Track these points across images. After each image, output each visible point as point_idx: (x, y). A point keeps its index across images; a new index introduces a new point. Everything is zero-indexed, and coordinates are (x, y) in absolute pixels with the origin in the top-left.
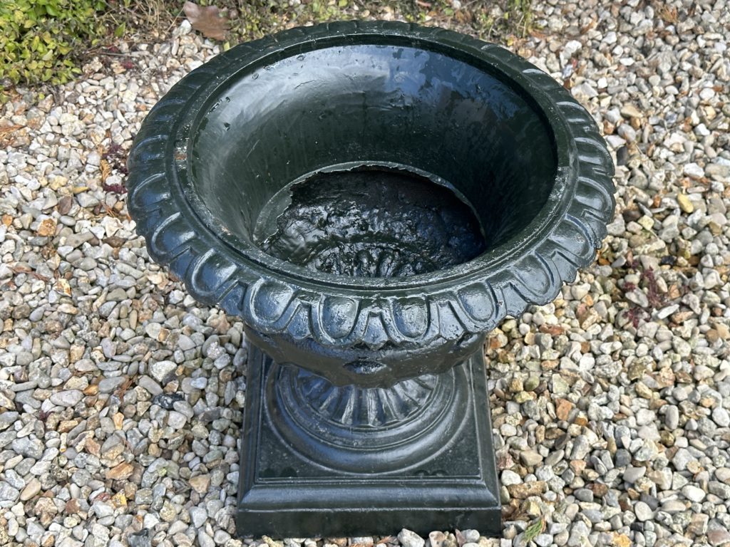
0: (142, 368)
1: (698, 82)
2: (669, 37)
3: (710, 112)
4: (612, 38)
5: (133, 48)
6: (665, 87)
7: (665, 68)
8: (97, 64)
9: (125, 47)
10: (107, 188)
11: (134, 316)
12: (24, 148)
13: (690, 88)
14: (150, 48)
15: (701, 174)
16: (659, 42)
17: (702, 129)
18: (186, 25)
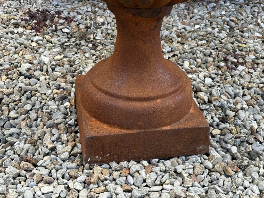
0: (19, 65)
1: (261, 14)
2: (250, 4)
6: (248, 15)
7: (248, 11)
10: (22, 20)
11: (21, 53)
13: (258, 16)
16: (246, 6)
17: (262, 24)
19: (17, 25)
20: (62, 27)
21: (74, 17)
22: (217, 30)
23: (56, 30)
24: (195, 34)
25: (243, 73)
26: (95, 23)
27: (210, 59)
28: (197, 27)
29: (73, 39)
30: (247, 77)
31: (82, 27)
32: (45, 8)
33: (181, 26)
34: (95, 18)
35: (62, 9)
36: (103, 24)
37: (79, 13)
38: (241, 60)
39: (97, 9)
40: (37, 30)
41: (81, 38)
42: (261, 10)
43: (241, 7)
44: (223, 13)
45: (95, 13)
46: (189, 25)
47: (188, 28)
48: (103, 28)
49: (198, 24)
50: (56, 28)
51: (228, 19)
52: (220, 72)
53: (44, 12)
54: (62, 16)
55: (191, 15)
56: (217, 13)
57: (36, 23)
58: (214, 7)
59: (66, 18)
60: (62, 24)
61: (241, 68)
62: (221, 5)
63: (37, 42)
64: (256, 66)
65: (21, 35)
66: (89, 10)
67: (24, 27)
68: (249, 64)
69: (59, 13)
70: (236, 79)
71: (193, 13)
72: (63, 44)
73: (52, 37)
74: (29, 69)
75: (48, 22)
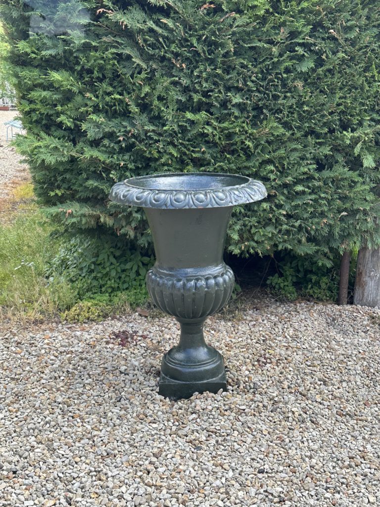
0: (119, 368)
3: (291, 334)
4: (265, 322)
5: (120, 317)
6: (279, 330)
7: (280, 327)
8: (110, 318)
9: (118, 316)
10: (111, 339)
11: (117, 361)
12: (88, 332)
14: (126, 318)
15: (287, 345)
17: (288, 337)
18: (137, 314)
19: (107, 343)
20: (140, 342)
21: (148, 335)
22: (254, 341)
23: (136, 345)
24: (238, 345)
25: (269, 369)
26: (164, 339)
27: (248, 360)
28: (240, 339)
29: (149, 351)
30: (272, 371)
31: (154, 342)
32: (124, 329)
33: (228, 339)
34: (163, 335)
35: (137, 330)
36: (170, 339)
37: (150, 332)
38: (269, 361)
39: (163, 329)
40: (123, 345)
41: (155, 350)
42: (289, 327)
43: (275, 325)
44: (261, 329)
45: (162, 331)
46: (235, 338)
47: (233, 340)
48: (170, 342)
49: (241, 337)
50: (136, 343)
51: (264, 334)
52: (254, 368)
53: (124, 332)
54: (138, 334)
55: (236, 331)
56: (257, 329)
57: (121, 341)
58: (255, 325)
59: (141, 336)
60: (140, 340)
61: (268, 365)
62: (260, 323)
63: (124, 353)
64: (279, 364)
65: (112, 349)
66: (158, 329)
67: (113, 343)
68: (274, 364)
69: (136, 332)
70: (264, 372)
71: (238, 329)
72: (142, 355)
73: (134, 350)
74: (126, 370)
75: (129, 340)
